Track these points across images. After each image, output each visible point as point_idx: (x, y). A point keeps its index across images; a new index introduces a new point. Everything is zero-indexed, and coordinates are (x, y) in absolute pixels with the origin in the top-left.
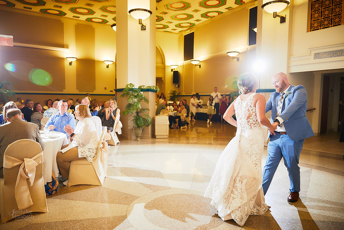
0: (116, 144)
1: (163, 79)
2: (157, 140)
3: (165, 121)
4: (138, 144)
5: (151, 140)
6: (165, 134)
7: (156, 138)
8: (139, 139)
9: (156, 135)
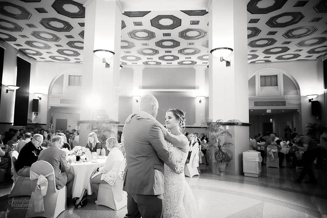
0: (191, 176)
1: (298, 111)
2: (246, 178)
3: (254, 158)
4: (220, 180)
5: (238, 177)
6: (255, 172)
7: (245, 175)
8: (222, 174)
9: (244, 172)
